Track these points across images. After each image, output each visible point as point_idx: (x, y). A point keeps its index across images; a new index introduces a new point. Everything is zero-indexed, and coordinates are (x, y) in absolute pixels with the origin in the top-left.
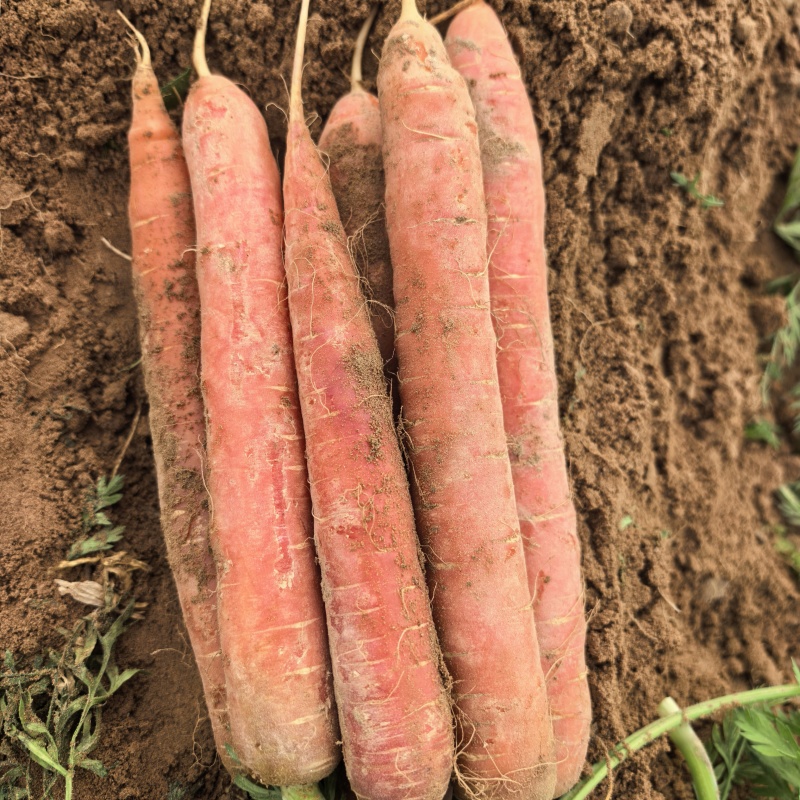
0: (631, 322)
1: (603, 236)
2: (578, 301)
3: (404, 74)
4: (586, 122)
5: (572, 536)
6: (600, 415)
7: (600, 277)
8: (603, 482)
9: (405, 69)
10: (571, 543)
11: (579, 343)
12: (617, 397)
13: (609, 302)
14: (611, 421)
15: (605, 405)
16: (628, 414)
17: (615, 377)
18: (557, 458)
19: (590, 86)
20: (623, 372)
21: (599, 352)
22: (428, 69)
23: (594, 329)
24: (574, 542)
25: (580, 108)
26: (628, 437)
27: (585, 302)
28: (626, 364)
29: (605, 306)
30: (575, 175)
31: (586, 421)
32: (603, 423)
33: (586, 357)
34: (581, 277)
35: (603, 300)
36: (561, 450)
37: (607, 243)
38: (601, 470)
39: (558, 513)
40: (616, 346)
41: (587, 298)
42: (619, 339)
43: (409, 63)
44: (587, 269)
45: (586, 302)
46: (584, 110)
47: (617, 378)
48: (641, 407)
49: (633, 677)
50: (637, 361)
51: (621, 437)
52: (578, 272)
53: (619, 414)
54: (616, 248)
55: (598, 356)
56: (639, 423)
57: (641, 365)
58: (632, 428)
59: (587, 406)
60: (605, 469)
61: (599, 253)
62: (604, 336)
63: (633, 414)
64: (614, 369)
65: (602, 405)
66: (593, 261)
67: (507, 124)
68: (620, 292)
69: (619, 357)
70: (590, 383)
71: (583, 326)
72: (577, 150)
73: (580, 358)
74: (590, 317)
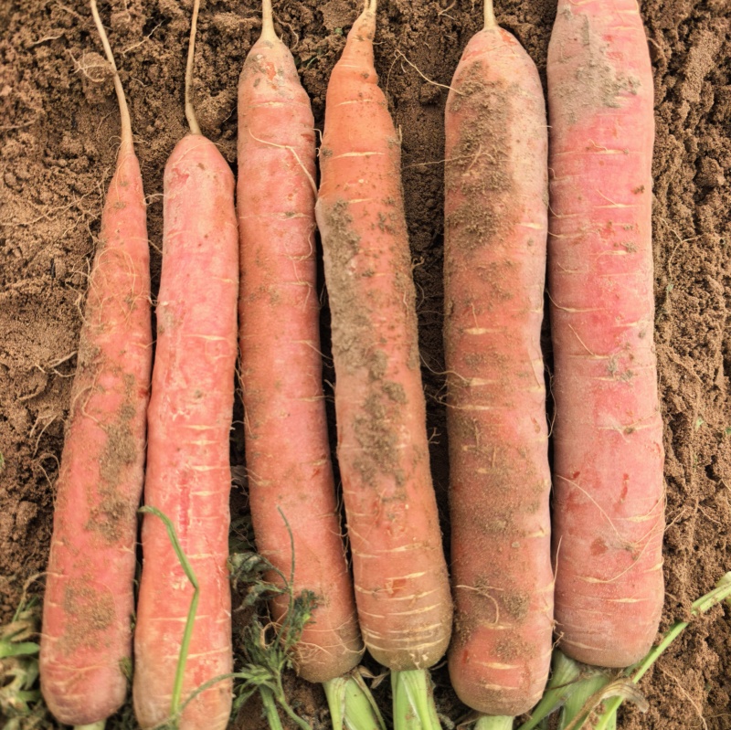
0: (715, 238)
1: (694, 157)
2: (670, 221)
3: (254, 89)
4: (693, 50)
5: (657, 445)
6: (683, 325)
7: (689, 197)
8: (684, 389)
9: (255, 86)
10: (656, 451)
11: (667, 259)
12: (699, 308)
13: (697, 221)
14: (692, 330)
15: (688, 316)
16: (708, 324)
17: (698, 290)
18: (649, 374)
19: (698, 14)
20: (706, 285)
21: (685, 268)
22: (274, 87)
23: (681, 246)
24: (659, 450)
25: (688, 36)
26: (706, 345)
27: (674, 222)
28: (709, 277)
29: (693, 224)
30: (678, 102)
31: (670, 332)
32: (684, 332)
33: (673, 272)
34: (673, 197)
35: (692, 219)
36: (654, 367)
37: (698, 163)
38: (682, 377)
39: (646, 424)
40: (701, 261)
41: (677, 217)
42: (704, 255)
43: (259, 80)
44: (678, 190)
45: (676, 221)
46: (691, 38)
47: (700, 291)
48: (720, 317)
49: (696, 555)
50: (718, 273)
51: (699, 345)
52: (670, 192)
53: (700, 324)
54: (706, 168)
55: (683, 271)
56: (717, 332)
57: (720, 277)
58: (710, 336)
59: (672, 318)
60: (685, 377)
61: (690, 174)
62: (690, 252)
63: (712, 324)
64: (697, 282)
65: (685, 317)
66: (684, 181)
67: (621, 59)
68: (707, 211)
69: (702, 271)
70: (676, 296)
71: (671, 244)
72: (682, 77)
73: (668, 274)
74: (679, 236)
